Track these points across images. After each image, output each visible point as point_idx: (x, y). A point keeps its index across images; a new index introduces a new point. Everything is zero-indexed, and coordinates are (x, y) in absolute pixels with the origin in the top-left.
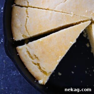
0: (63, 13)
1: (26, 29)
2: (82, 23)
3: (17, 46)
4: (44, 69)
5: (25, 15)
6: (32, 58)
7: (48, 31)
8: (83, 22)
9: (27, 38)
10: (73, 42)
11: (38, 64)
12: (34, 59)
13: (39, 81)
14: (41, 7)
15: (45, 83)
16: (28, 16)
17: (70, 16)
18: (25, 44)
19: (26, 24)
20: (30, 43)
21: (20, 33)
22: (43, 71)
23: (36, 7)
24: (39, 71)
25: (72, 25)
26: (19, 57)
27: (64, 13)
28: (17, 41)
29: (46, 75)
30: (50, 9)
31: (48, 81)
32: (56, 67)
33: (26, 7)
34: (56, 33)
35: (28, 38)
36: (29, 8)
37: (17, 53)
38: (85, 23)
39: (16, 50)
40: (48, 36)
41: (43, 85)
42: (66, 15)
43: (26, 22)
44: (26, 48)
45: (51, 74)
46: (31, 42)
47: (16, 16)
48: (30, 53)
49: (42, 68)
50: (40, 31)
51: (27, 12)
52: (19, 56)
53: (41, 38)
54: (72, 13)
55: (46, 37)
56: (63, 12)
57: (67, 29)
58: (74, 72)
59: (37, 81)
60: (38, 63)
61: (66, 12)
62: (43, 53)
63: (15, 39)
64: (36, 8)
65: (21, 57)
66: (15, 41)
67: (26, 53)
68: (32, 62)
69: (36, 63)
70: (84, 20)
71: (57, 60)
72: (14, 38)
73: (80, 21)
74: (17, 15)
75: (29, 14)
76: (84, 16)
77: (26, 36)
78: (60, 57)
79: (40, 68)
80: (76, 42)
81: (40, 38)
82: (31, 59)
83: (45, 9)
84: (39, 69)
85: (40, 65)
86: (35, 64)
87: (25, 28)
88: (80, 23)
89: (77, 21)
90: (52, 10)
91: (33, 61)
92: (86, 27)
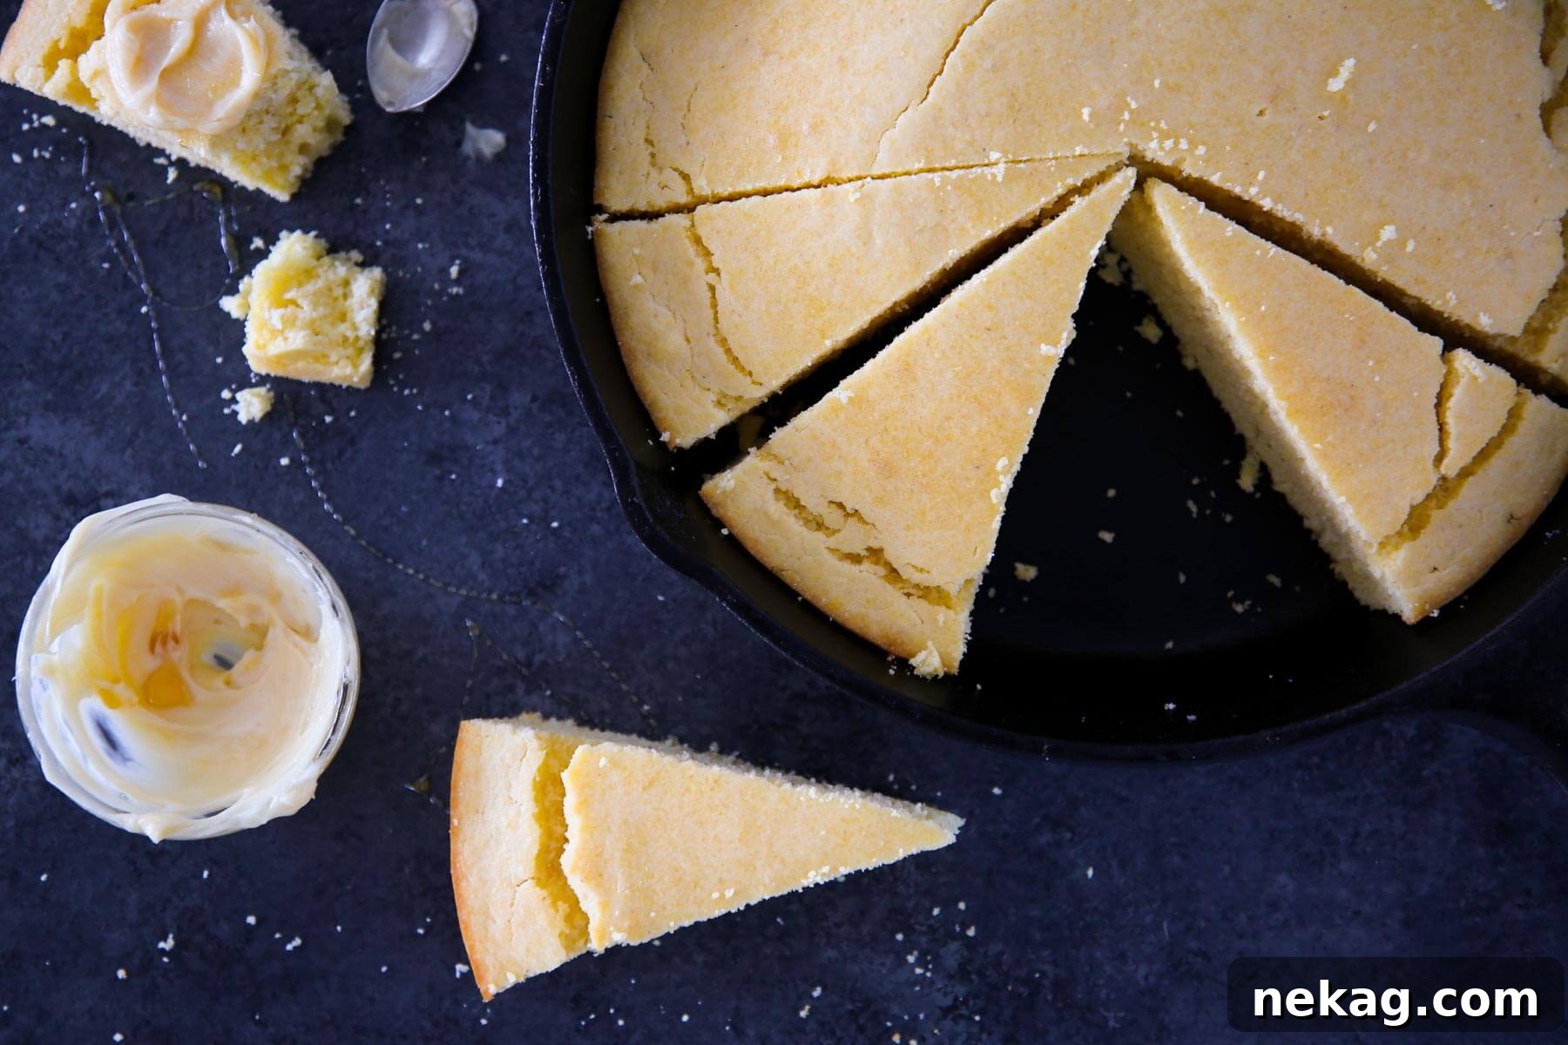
0: (936, 178)
1: (728, 351)
2: (1077, 199)
3: (702, 482)
4: (921, 570)
5: (691, 264)
6: (820, 526)
7: (872, 321)
8: (1084, 189)
9: (747, 408)
10: (1055, 345)
11: (876, 554)
12: (835, 532)
13: (913, 662)
14: (782, 183)
15: (957, 664)
16: (715, 265)
17: (983, 176)
18: (753, 450)
19: (716, 320)
20: (779, 436)
21: (697, 392)
22: (917, 586)
23: (749, 188)
24: (893, 595)
25: (1017, 234)
26: (735, 545)
27: (943, 169)
28: (692, 447)
29: (948, 607)
30: (845, 175)
31: (969, 644)
32: (995, 535)
33: (677, 209)
34: (929, 317)
35: (756, 404)
36: (700, 208)
37: (719, 523)
38: (1099, 192)
39: (703, 508)
40: (882, 355)
41: (947, 675)
42: (958, 185)
43: (714, 306)
44: (767, 475)
45: (974, 590)
46: (782, 424)
47: (636, 286)
48: (798, 500)
49: (906, 573)
50: (824, 337)
51: (698, 241)
52: (731, 537)
53: (842, 383)
54: (994, 156)
55: (870, 365)
56: (930, 171)
57: (991, 269)
58: (1109, 530)
59: (903, 664)
60: (869, 549)
61: (953, 163)
62: (887, 469)
63: (678, 441)
64: (748, 195)
65: (749, 545)
66: (680, 449)
67: (777, 509)
68: (833, 551)
69: (859, 549)
70: (1087, 175)
71: (988, 491)
72: (665, 437)
73: (1060, 190)
74: (638, 279)
75: (712, 249)
76: (1078, 151)
77: (739, 398)
78: (1001, 464)
79: (893, 574)
80: (1074, 335)
81: (836, 384)
82: (820, 535)
83: (808, 186)
84: (889, 587)
85: (889, 555)
86: (856, 559)
87: (720, 351)
88: (1062, 203)
89: (1045, 200)
90: (859, 178)
91: (833, 542)
92: (1112, 216)
